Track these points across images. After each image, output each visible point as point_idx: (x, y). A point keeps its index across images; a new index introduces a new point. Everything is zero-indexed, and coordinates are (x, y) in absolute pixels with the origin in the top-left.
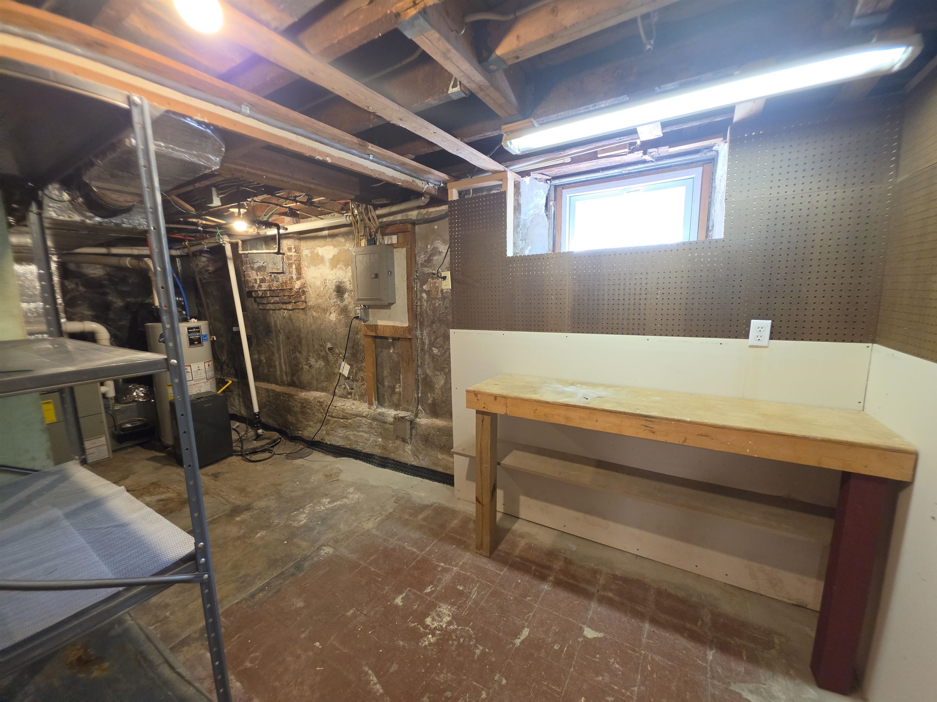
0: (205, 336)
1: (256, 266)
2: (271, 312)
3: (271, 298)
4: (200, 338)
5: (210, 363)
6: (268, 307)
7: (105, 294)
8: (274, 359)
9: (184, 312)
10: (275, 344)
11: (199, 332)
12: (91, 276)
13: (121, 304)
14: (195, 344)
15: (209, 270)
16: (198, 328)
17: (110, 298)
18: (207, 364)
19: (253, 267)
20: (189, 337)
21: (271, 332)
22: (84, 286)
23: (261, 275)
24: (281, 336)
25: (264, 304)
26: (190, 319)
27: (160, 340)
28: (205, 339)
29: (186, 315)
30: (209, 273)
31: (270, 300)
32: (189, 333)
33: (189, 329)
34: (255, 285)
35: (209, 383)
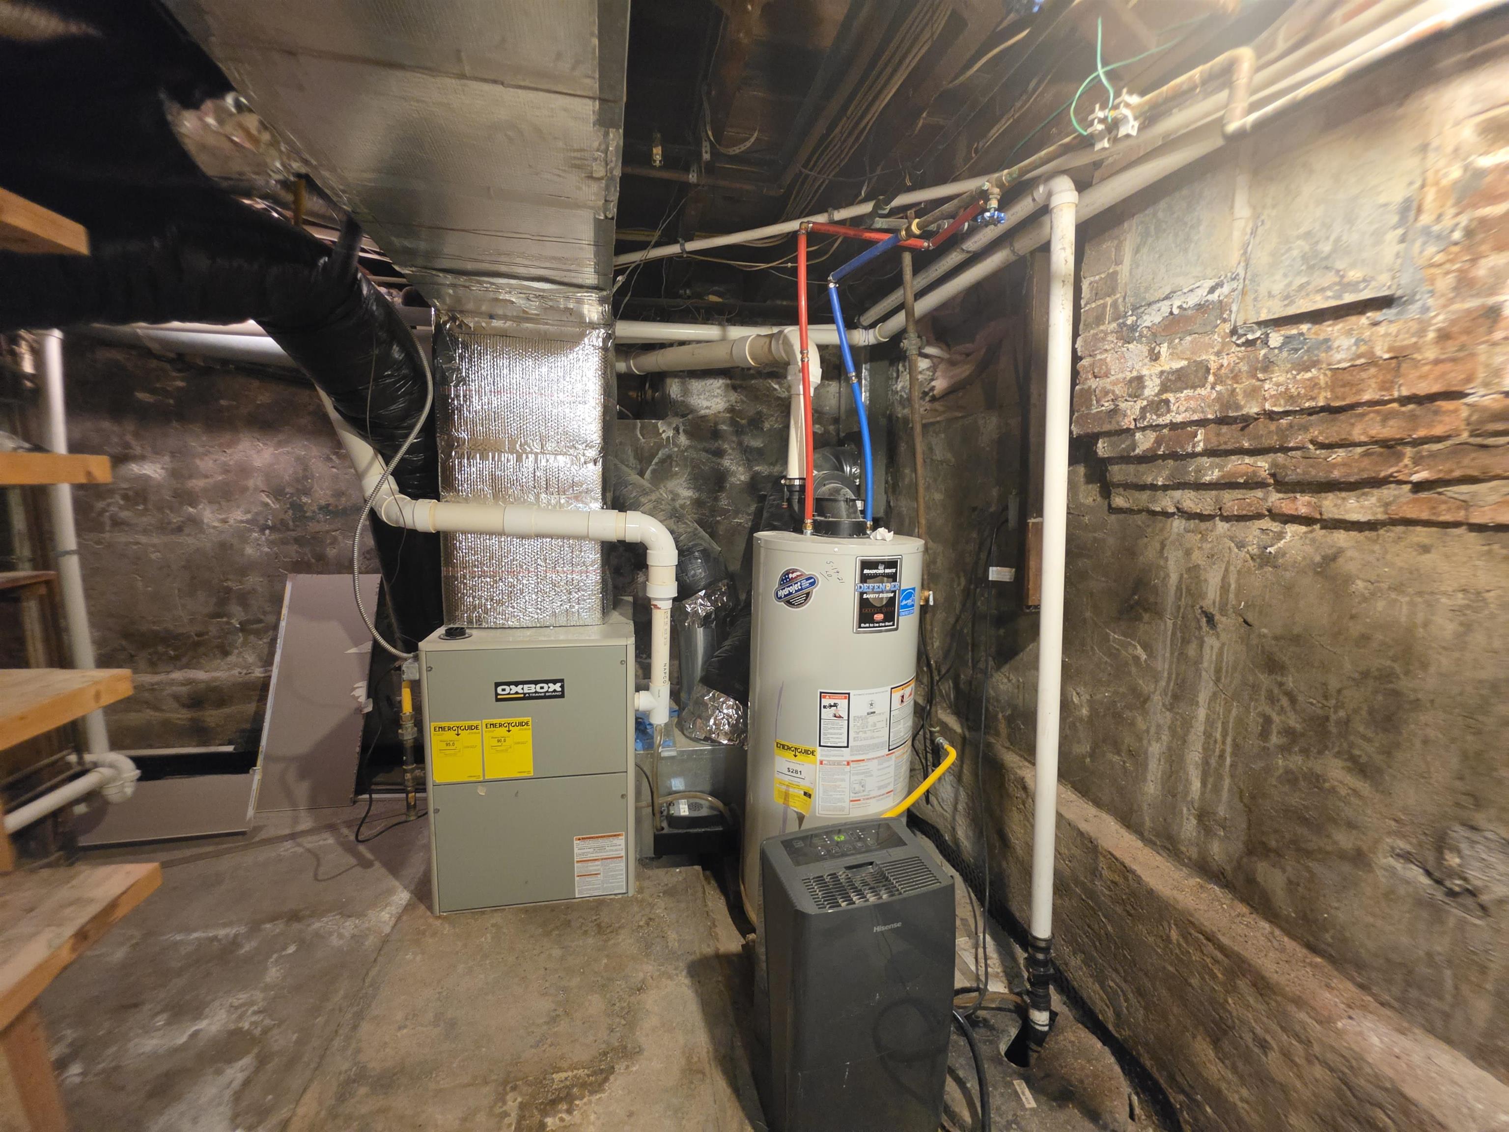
0: (909, 596)
1: (1152, 318)
2: (1178, 525)
3: (1206, 461)
4: (892, 601)
5: (908, 691)
6: (1166, 502)
7: (719, 453)
8: (1141, 725)
9: (859, 504)
10: (1163, 664)
11: (893, 577)
12: (703, 412)
13: (743, 478)
14: (873, 622)
15: (933, 388)
16: (892, 564)
17: (726, 462)
18: (897, 696)
19: (1133, 328)
20: (862, 594)
21: (1157, 612)
22: (689, 434)
23: (1173, 355)
24: (1211, 642)
25: (1153, 487)
26: (875, 528)
27: (780, 593)
28: (906, 606)
29: (863, 512)
30: (934, 399)
31: (1198, 471)
32: (864, 578)
33: (865, 564)
34: (1123, 405)
35: (892, 761)
